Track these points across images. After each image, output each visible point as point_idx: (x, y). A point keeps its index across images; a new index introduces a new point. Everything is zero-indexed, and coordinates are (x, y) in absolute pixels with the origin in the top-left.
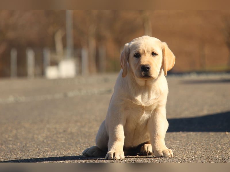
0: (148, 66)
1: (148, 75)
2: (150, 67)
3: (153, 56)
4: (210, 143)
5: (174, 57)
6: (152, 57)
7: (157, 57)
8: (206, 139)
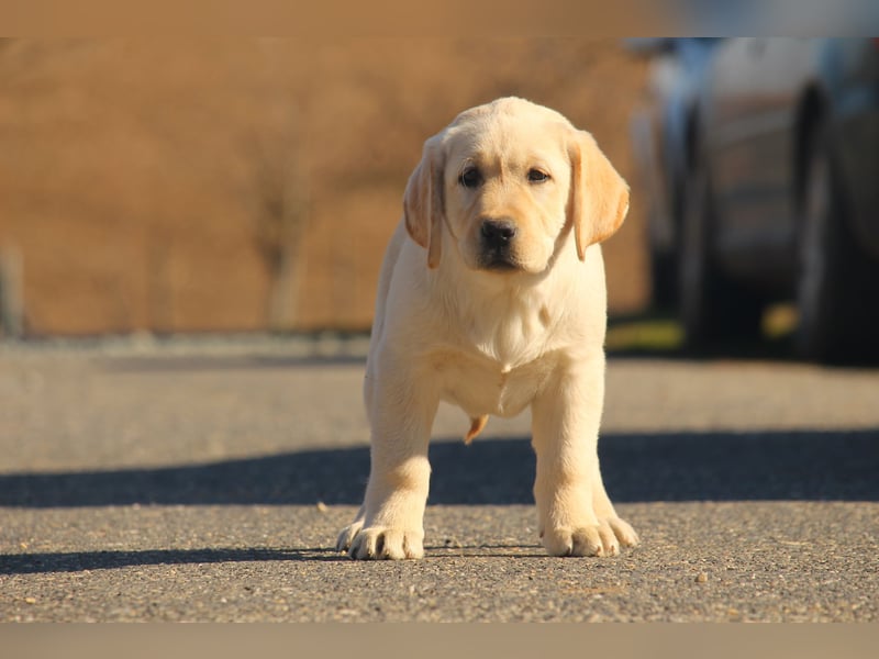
0: (508, 227)
1: (508, 260)
2: (516, 229)
3: (531, 184)
4: (265, 536)
5: (621, 188)
6: (527, 188)
7: (547, 186)
8: (245, 525)
